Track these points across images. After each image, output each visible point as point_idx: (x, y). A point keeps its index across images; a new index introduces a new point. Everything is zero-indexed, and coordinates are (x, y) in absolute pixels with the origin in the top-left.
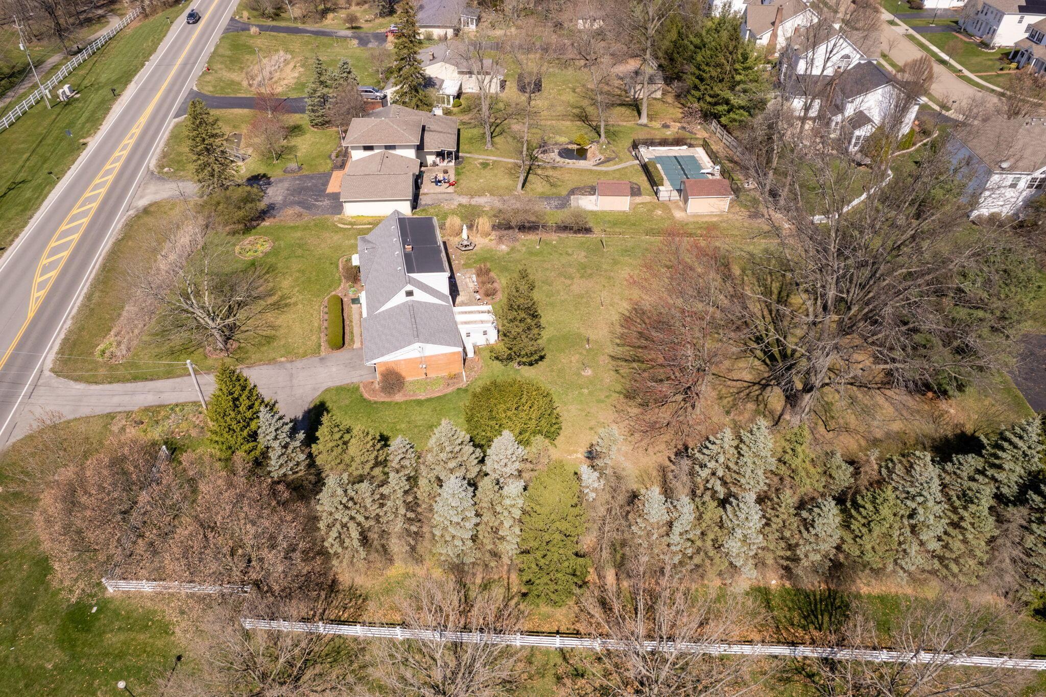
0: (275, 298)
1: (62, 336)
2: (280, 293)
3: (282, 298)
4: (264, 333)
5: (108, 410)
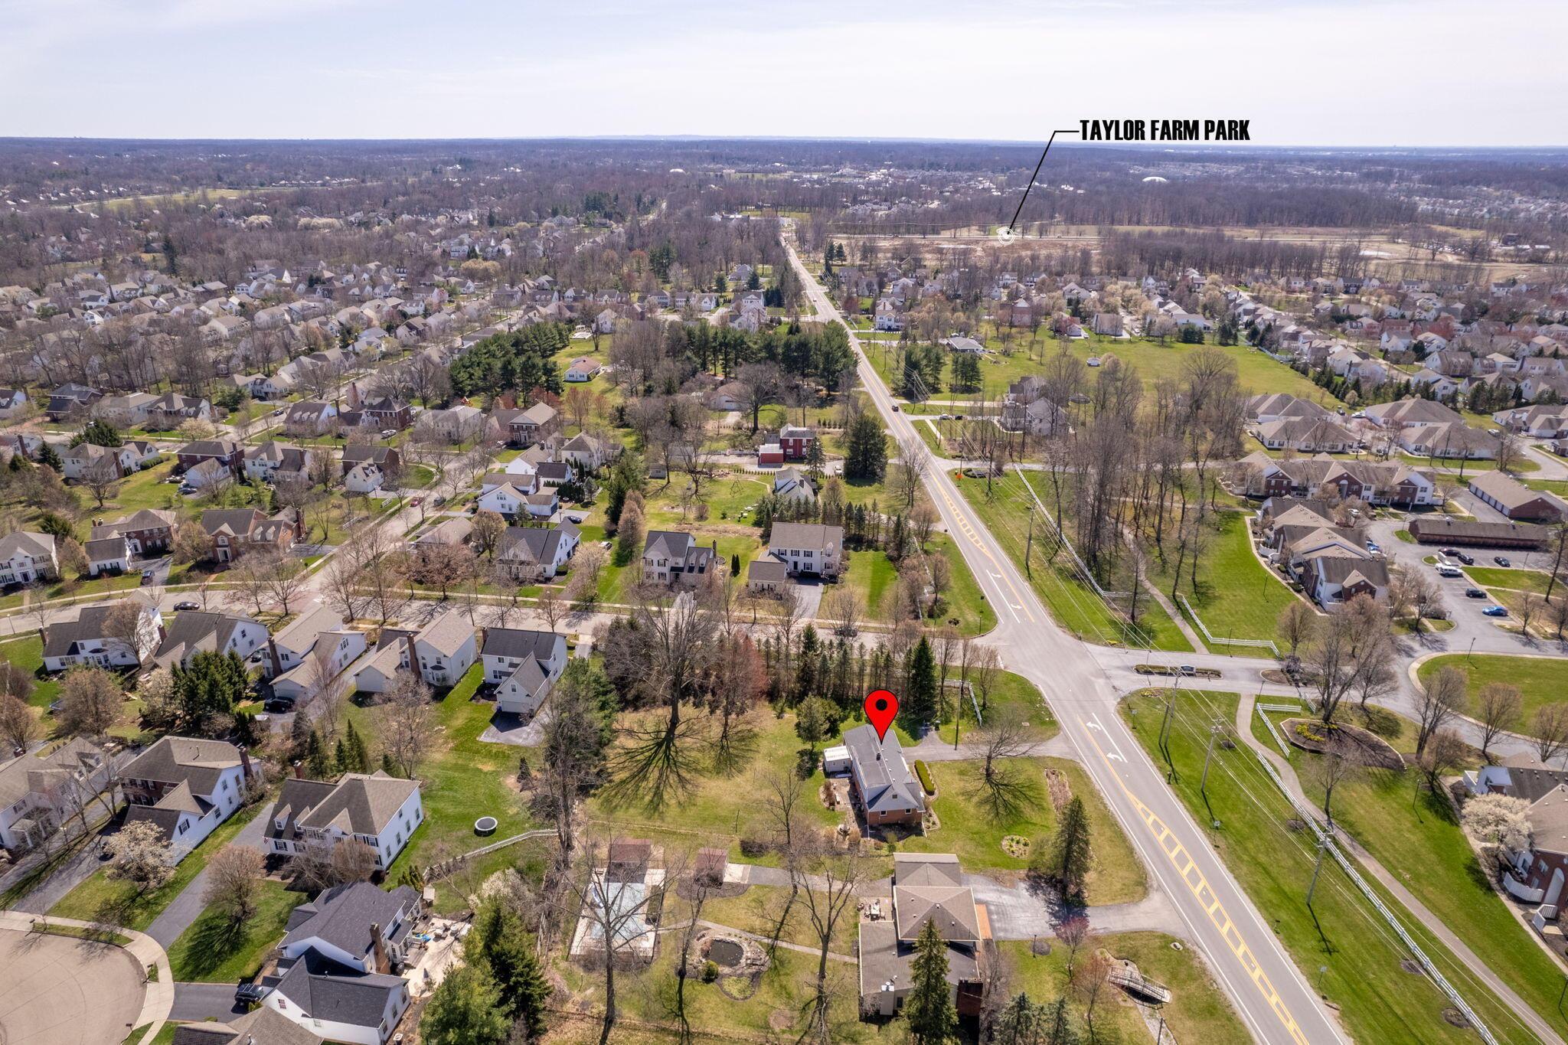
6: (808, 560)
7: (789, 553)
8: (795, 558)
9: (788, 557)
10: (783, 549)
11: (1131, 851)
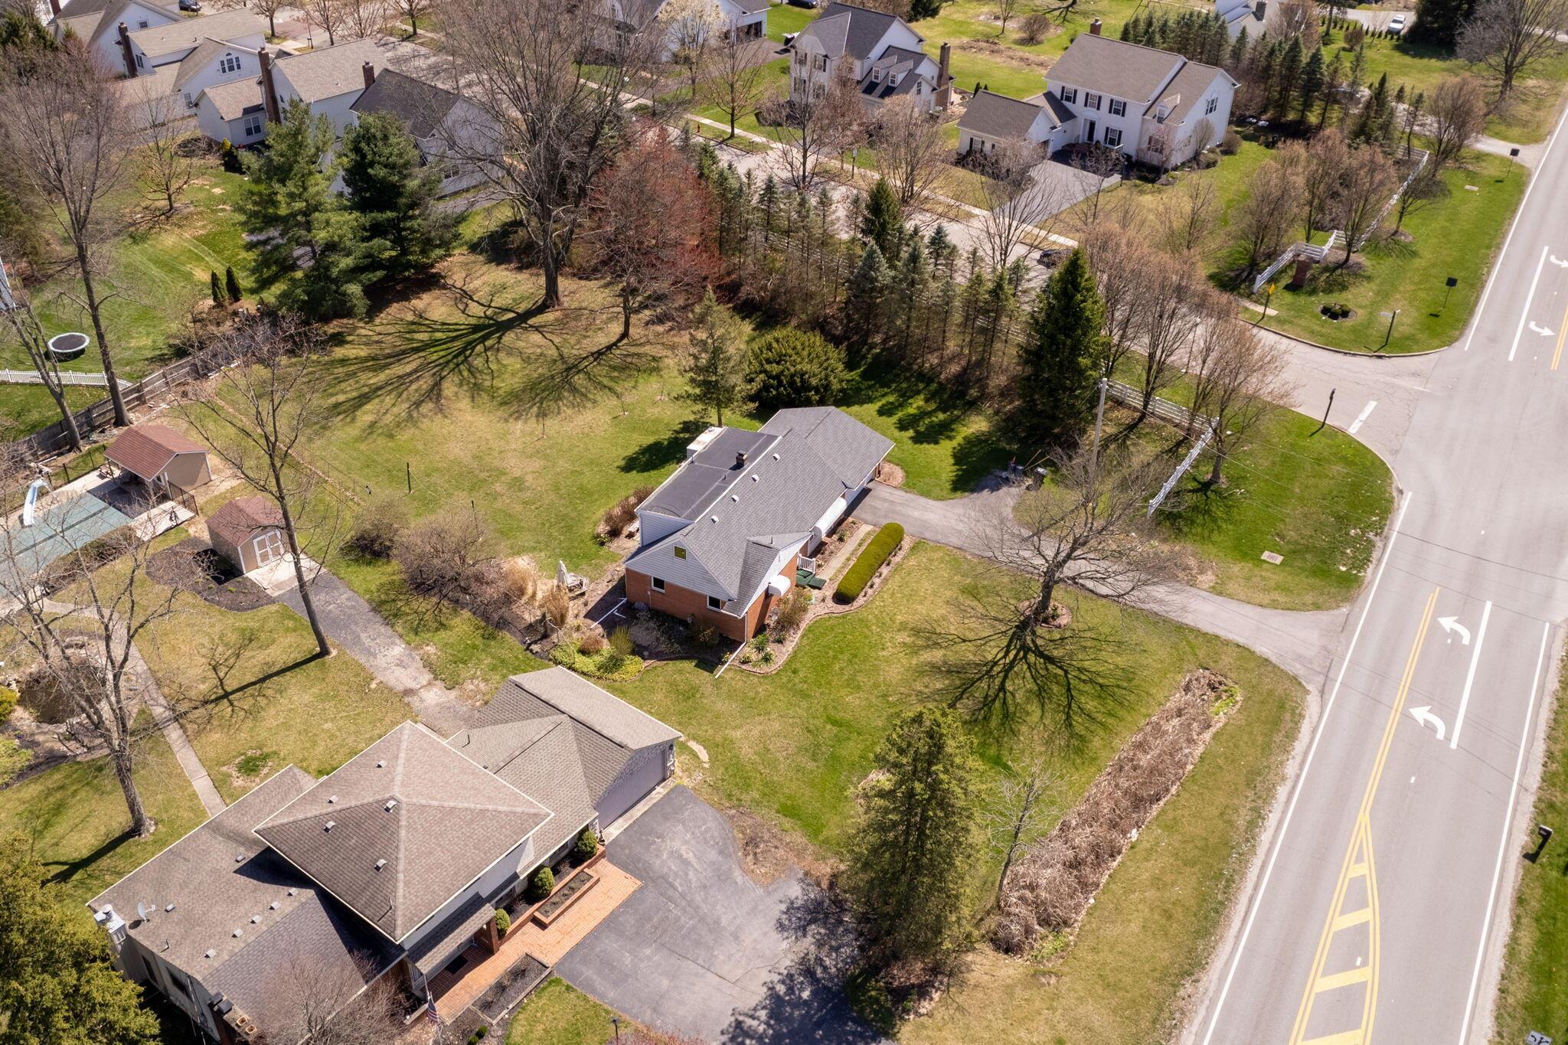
0: (927, 656)
1: (1299, 746)
2: (914, 662)
3: (915, 650)
4: (975, 603)
5: (1220, 599)
6: (1115, 122)
7: (1081, 98)
8: (1091, 113)
9: (1077, 107)
10: (1070, 87)
11: (1192, 965)
